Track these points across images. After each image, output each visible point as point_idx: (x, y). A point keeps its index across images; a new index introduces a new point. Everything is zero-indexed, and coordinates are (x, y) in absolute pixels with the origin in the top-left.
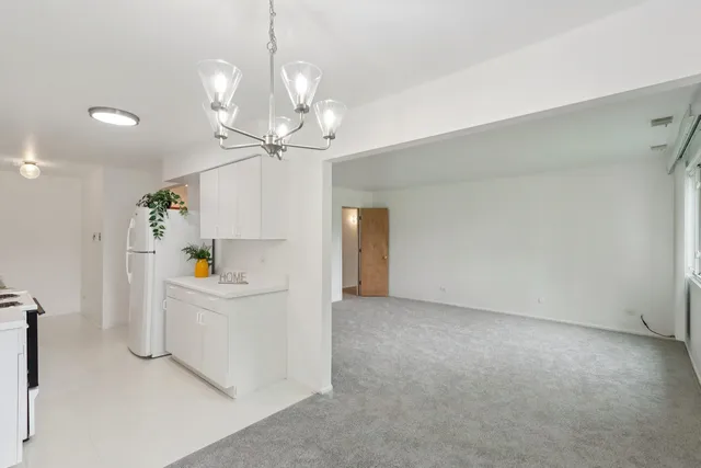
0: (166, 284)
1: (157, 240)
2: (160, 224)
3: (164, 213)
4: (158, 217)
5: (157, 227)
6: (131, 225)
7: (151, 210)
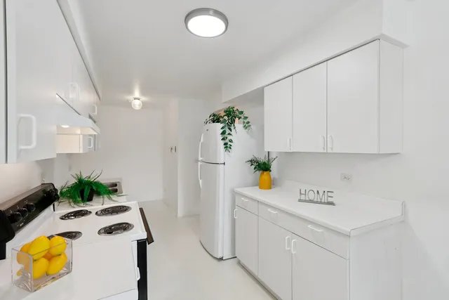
0: (234, 194)
1: (227, 152)
2: (229, 137)
3: (232, 128)
4: (228, 131)
5: (227, 141)
6: (202, 140)
7: (222, 125)
